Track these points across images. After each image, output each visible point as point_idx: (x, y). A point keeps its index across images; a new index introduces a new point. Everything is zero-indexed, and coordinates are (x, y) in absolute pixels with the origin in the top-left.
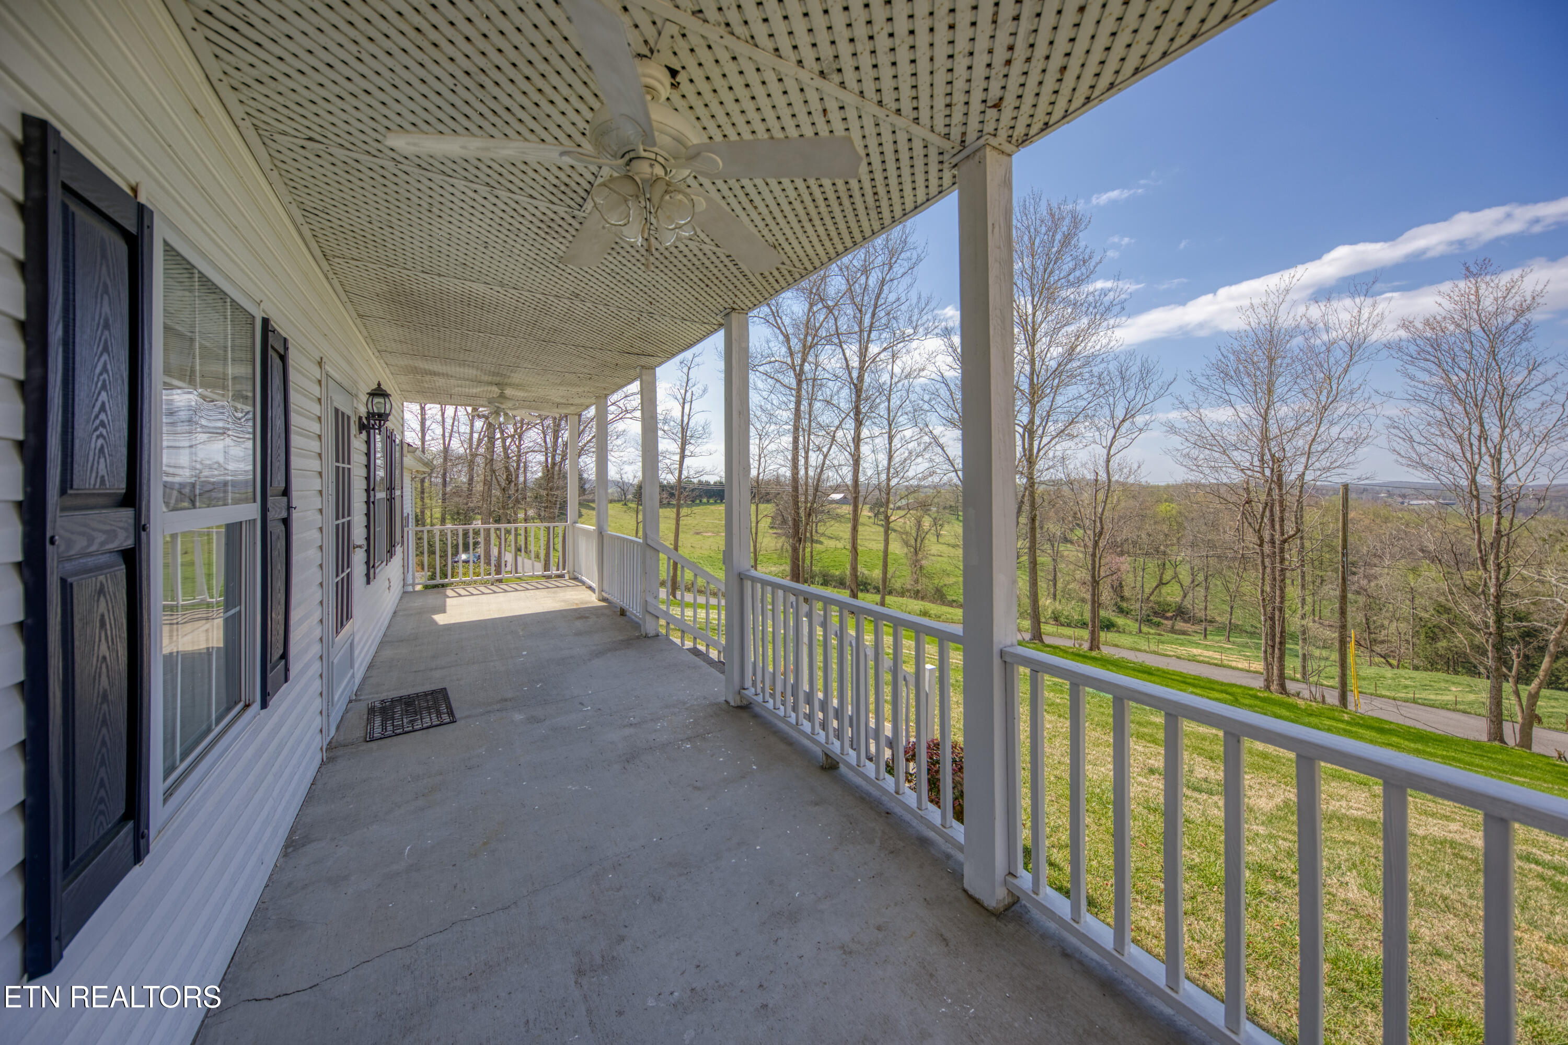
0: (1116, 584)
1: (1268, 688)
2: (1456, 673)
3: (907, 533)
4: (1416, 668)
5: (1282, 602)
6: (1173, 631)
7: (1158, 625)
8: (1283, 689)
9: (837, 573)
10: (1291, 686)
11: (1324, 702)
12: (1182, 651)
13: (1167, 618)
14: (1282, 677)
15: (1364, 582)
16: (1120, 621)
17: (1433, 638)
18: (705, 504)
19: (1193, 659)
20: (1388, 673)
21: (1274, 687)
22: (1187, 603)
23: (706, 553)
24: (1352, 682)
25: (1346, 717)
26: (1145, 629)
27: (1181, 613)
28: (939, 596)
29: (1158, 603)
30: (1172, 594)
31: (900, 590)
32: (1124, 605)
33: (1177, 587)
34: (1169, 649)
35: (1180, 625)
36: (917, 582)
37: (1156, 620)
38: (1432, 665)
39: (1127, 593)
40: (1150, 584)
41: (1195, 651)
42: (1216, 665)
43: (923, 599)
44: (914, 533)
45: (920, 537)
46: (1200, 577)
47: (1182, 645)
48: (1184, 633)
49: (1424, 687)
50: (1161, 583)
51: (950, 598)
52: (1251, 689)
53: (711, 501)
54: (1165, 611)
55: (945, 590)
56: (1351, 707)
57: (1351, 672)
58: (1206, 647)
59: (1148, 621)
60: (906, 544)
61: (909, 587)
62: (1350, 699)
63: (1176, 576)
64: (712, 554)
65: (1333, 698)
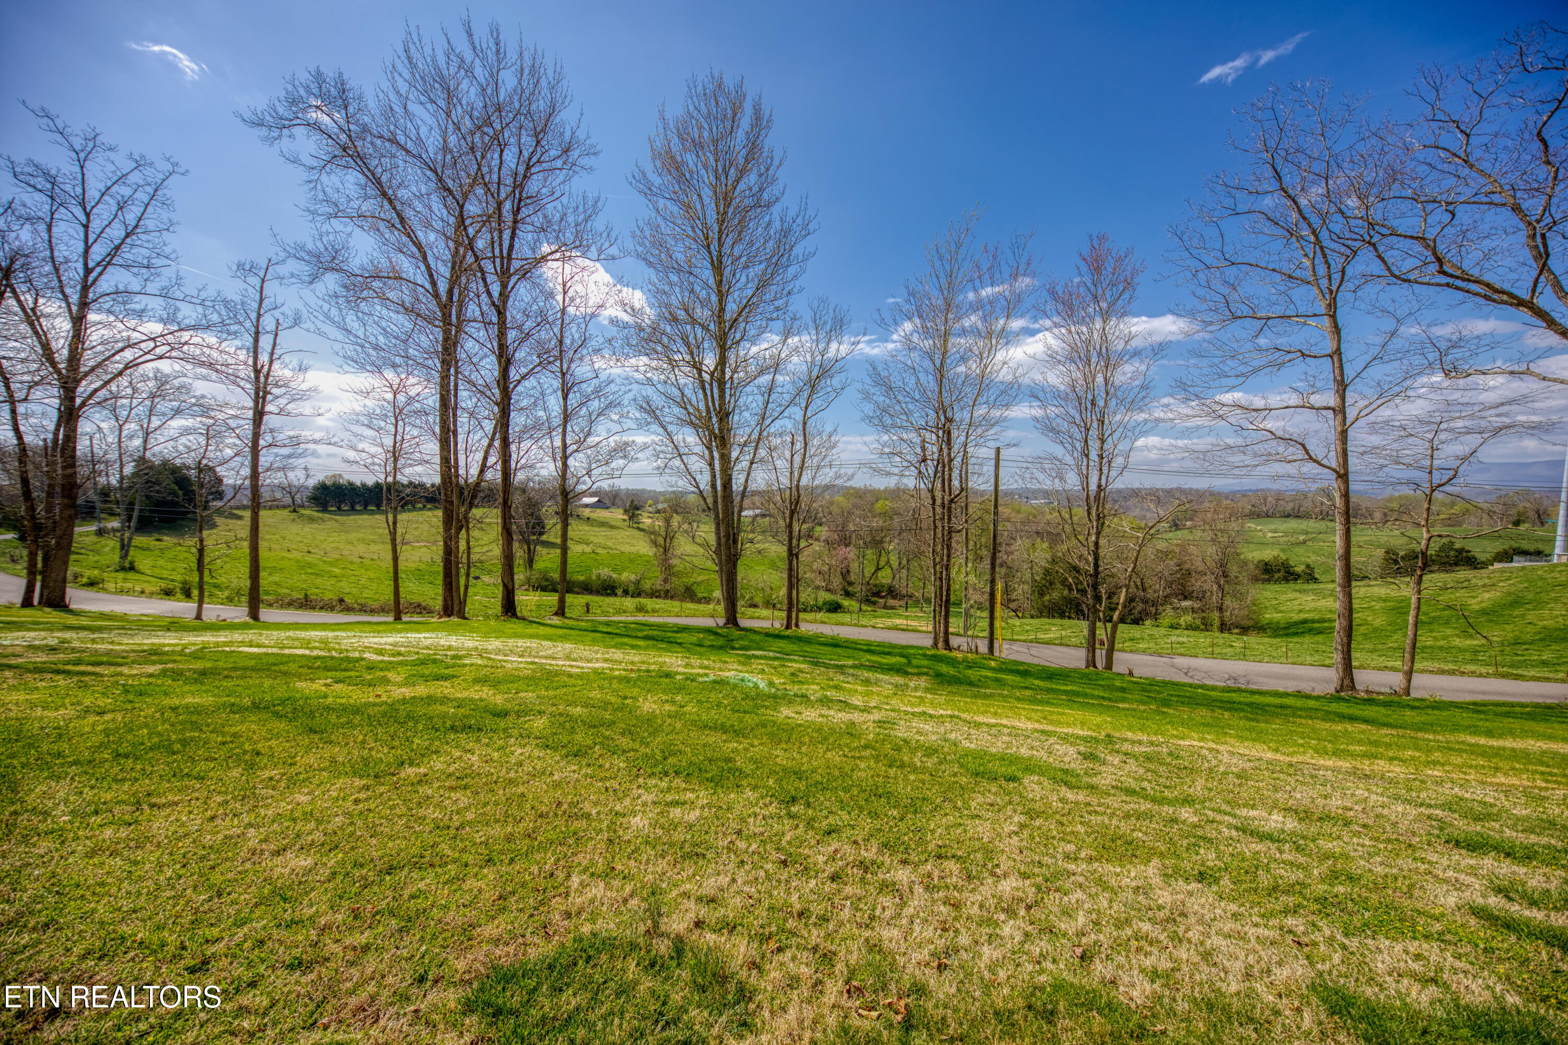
0: (844, 571)
1: (935, 644)
2: (1054, 617)
3: (653, 533)
4: (1032, 617)
5: (949, 560)
6: (885, 607)
7: (874, 603)
8: (948, 646)
9: (582, 578)
10: (954, 641)
11: (977, 652)
12: (889, 622)
13: (882, 597)
14: (946, 633)
15: (1005, 557)
16: (846, 603)
17: (1042, 594)
18: (420, 509)
19: (896, 628)
20: (1017, 622)
21: (940, 645)
22: (896, 583)
23: (414, 566)
24: (998, 633)
25: (993, 664)
26: (864, 607)
27: (892, 592)
28: (689, 594)
29: (876, 586)
30: (885, 577)
31: (649, 591)
32: (850, 589)
33: (889, 571)
34: (880, 622)
35: (891, 602)
36: (666, 581)
37: (873, 599)
38: (1040, 615)
39: (852, 577)
40: (869, 570)
41: (898, 621)
42: (903, 630)
43: (672, 598)
44: (663, 534)
45: (669, 537)
46: (904, 562)
47: (889, 617)
48: (893, 608)
49: (1038, 630)
50: (878, 569)
51: (700, 595)
52: (921, 648)
53: (429, 506)
54: (880, 592)
55: (694, 587)
56: (996, 653)
57: (997, 624)
58: (907, 618)
59: (868, 601)
60: (655, 543)
61: (658, 587)
62: (996, 645)
63: (888, 562)
64: (423, 566)
65: (983, 648)
